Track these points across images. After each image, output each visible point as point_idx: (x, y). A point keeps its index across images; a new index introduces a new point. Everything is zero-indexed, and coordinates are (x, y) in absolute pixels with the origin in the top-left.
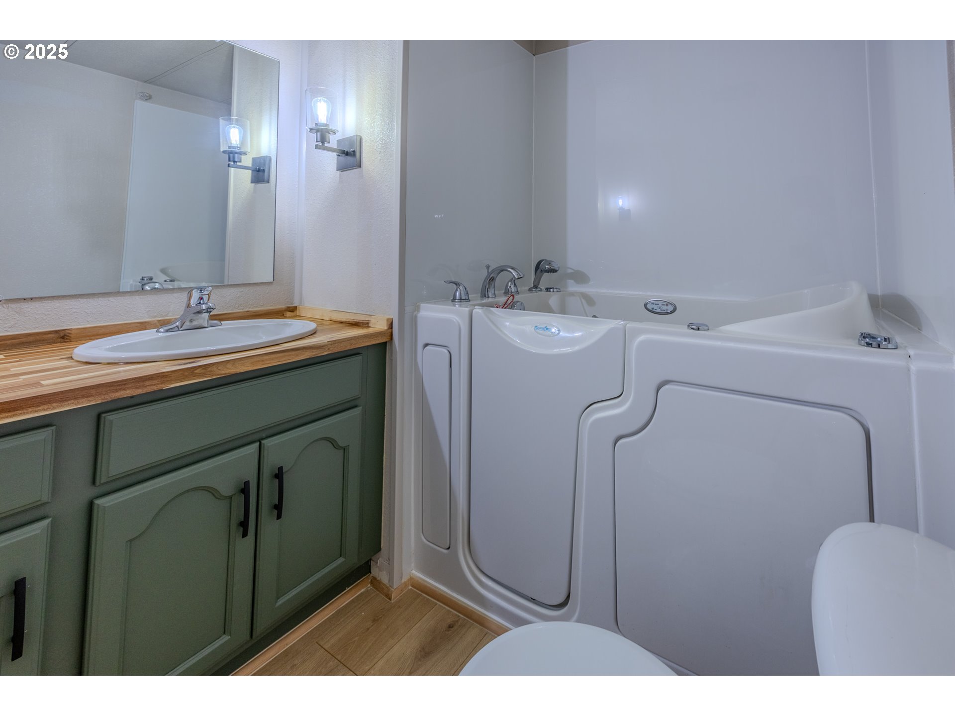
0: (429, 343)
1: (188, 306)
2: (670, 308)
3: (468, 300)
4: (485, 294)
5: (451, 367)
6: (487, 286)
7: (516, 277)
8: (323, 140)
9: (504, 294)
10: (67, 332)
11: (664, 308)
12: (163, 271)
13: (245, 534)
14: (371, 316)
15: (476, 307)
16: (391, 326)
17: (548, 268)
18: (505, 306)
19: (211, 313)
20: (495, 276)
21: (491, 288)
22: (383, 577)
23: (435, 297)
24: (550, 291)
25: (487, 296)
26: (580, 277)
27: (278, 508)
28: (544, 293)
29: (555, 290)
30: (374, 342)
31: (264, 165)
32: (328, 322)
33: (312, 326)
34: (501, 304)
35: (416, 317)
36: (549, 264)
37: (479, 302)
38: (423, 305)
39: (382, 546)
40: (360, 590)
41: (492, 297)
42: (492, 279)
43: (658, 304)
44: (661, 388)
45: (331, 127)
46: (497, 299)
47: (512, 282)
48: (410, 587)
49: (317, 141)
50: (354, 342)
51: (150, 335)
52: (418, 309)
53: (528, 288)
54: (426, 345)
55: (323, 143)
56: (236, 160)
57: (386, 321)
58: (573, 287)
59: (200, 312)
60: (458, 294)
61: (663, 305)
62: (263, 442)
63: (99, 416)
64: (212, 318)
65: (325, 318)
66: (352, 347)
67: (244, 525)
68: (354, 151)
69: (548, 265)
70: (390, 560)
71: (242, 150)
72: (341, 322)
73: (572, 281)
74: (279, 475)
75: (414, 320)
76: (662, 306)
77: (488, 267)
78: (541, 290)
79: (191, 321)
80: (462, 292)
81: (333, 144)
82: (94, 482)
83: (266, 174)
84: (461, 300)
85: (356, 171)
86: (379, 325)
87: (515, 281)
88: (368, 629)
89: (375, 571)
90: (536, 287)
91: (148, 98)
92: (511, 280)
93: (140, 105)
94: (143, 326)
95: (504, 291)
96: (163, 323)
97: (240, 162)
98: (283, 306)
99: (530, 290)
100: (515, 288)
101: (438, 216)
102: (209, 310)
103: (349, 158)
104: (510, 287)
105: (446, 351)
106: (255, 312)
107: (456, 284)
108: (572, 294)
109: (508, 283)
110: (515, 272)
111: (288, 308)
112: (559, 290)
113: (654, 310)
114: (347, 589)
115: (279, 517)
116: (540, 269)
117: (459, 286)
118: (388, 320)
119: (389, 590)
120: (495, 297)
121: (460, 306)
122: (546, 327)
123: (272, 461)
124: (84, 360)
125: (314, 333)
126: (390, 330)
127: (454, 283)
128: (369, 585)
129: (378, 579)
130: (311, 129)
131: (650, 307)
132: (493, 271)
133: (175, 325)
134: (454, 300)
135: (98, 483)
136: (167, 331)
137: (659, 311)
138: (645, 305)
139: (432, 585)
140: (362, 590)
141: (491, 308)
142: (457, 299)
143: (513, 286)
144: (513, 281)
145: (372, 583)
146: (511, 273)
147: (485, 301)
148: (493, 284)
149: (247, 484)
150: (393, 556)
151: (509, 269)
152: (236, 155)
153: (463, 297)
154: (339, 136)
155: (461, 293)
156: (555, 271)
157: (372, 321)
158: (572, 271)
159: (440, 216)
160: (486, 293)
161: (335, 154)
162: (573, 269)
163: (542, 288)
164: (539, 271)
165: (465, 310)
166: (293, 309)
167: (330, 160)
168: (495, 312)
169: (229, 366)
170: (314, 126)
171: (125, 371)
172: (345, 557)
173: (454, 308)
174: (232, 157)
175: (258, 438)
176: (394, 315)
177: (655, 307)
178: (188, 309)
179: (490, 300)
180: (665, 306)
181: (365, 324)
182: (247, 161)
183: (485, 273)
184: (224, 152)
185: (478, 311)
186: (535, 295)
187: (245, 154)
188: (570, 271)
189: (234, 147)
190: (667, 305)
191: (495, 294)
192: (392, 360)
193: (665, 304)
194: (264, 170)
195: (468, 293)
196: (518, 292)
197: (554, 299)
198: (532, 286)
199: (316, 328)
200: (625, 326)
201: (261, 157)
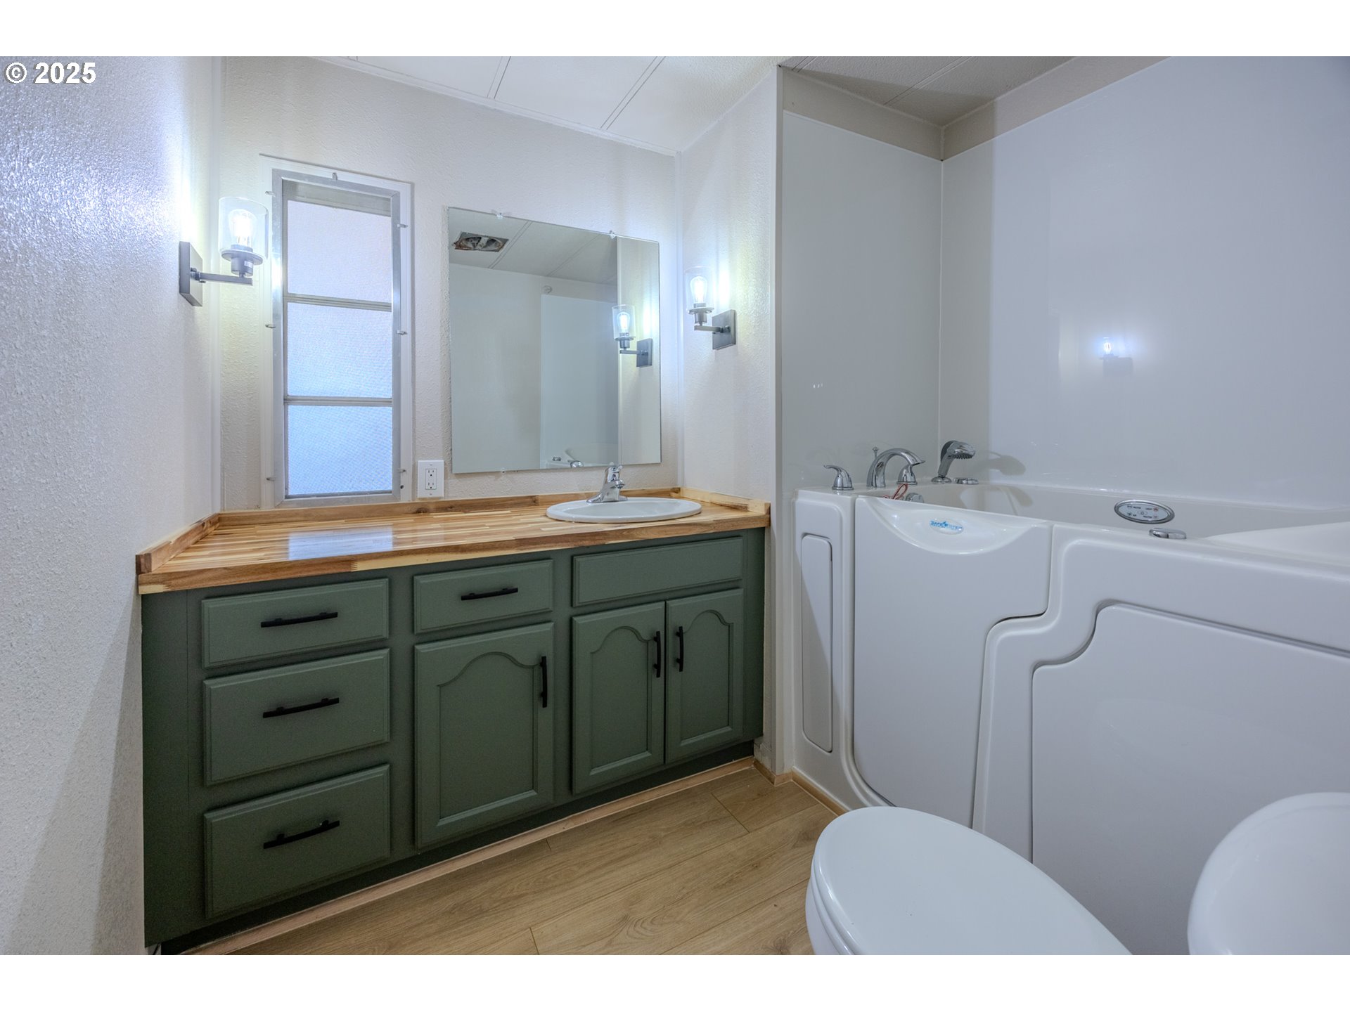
0: (809, 532)
1: (606, 482)
2: (1162, 515)
3: (851, 488)
4: (872, 483)
5: (832, 560)
6: (875, 473)
7: (911, 463)
8: (701, 320)
9: (897, 483)
10: (536, 498)
11: (1151, 513)
12: (568, 452)
13: (658, 675)
14: (749, 499)
15: (859, 496)
16: (769, 512)
17: (958, 452)
18: (896, 496)
19: (622, 489)
20: (884, 461)
21: (880, 476)
22: (766, 762)
23: (814, 484)
24: (962, 483)
25: (874, 485)
26: (1009, 465)
27: (680, 661)
28: (954, 485)
29: (970, 482)
30: (753, 526)
31: (648, 348)
32: (709, 505)
33: (697, 506)
34: (892, 494)
35: (794, 503)
36: (960, 447)
37: (865, 491)
38: (801, 492)
39: (764, 731)
40: (744, 766)
41: (881, 487)
42: (881, 465)
43: (1140, 508)
44: (1102, 608)
45: (707, 306)
46: (887, 489)
47: (908, 470)
48: (792, 780)
49: (696, 322)
50: (735, 523)
51: (582, 504)
52: (796, 495)
53: (931, 478)
54: (806, 534)
55: (701, 323)
56: (626, 346)
57: (764, 506)
58: (998, 479)
59: (613, 488)
60: (839, 480)
61: (1148, 509)
62: (667, 602)
63: (573, 557)
64: (622, 493)
65: (706, 501)
66: (734, 528)
67: (657, 667)
68: (729, 328)
69: (958, 448)
70: (772, 747)
71: (630, 336)
72: (721, 505)
73: (997, 471)
74: (680, 633)
75: (792, 506)
76: (1148, 511)
77: (876, 451)
78: (950, 481)
79: (608, 494)
80: (844, 479)
81: (709, 324)
82: (572, 605)
83: (649, 356)
84: (843, 488)
85: (731, 348)
86: (757, 510)
87: (913, 469)
88: (754, 800)
89: (757, 755)
90: (943, 477)
91: (549, 291)
92: (906, 467)
93: (545, 297)
94: (576, 497)
95: (897, 480)
96: (588, 496)
97: (629, 347)
98: (670, 487)
99: (934, 480)
100: (913, 477)
101: (816, 386)
102: (620, 486)
103: (724, 335)
104: (905, 475)
105: (826, 542)
106: (649, 491)
107: (837, 470)
108: (997, 488)
109: (903, 470)
110: (911, 457)
111: (674, 488)
112: (975, 482)
113: (1132, 516)
114: (734, 762)
115: (681, 669)
116: (949, 453)
117: (841, 471)
118: (766, 504)
119: (771, 775)
120: (885, 486)
121: (842, 494)
122: (944, 523)
123: (674, 621)
124: (556, 518)
125: (700, 513)
126: (768, 516)
127: (835, 468)
128: (753, 766)
129: (761, 762)
130: (691, 311)
131: (1123, 510)
132: (882, 456)
133: (597, 498)
134: (835, 487)
135: (574, 606)
136: (594, 502)
137: (1140, 517)
138: (1117, 509)
139: (813, 784)
140: (747, 768)
141: (878, 498)
142: (838, 486)
143: (909, 475)
144: (910, 468)
145: (755, 764)
146: (905, 458)
147: (872, 490)
148: (882, 470)
149: (658, 633)
150: (775, 744)
151: (903, 454)
152: (626, 341)
153: (846, 485)
154: (714, 314)
155: (842, 480)
156: (969, 456)
157: (751, 506)
158: (999, 457)
159: (819, 386)
160: (874, 481)
161: (711, 333)
162: (999, 455)
163: (952, 479)
164: (946, 455)
165: (847, 498)
166: (677, 491)
167: (707, 338)
168: (883, 502)
169: (643, 532)
170: (693, 308)
171: (576, 528)
172: (732, 728)
173: (835, 495)
174: (624, 341)
175: (664, 597)
176: (772, 501)
177: (1134, 511)
178: (606, 485)
179: (878, 489)
180: (1152, 511)
181: (744, 508)
182: (633, 346)
183: (871, 459)
184: (617, 339)
185: (861, 500)
186: (941, 486)
187: (632, 339)
188: (994, 457)
189: (624, 334)
190: (1156, 509)
191: (884, 483)
192: (770, 547)
193: (1153, 508)
194: (647, 353)
195: (851, 481)
196: (915, 483)
197: (967, 493)
198: (937, 475)
199: (700, 509)
200: (1052, 527)
201: (643, 341)
